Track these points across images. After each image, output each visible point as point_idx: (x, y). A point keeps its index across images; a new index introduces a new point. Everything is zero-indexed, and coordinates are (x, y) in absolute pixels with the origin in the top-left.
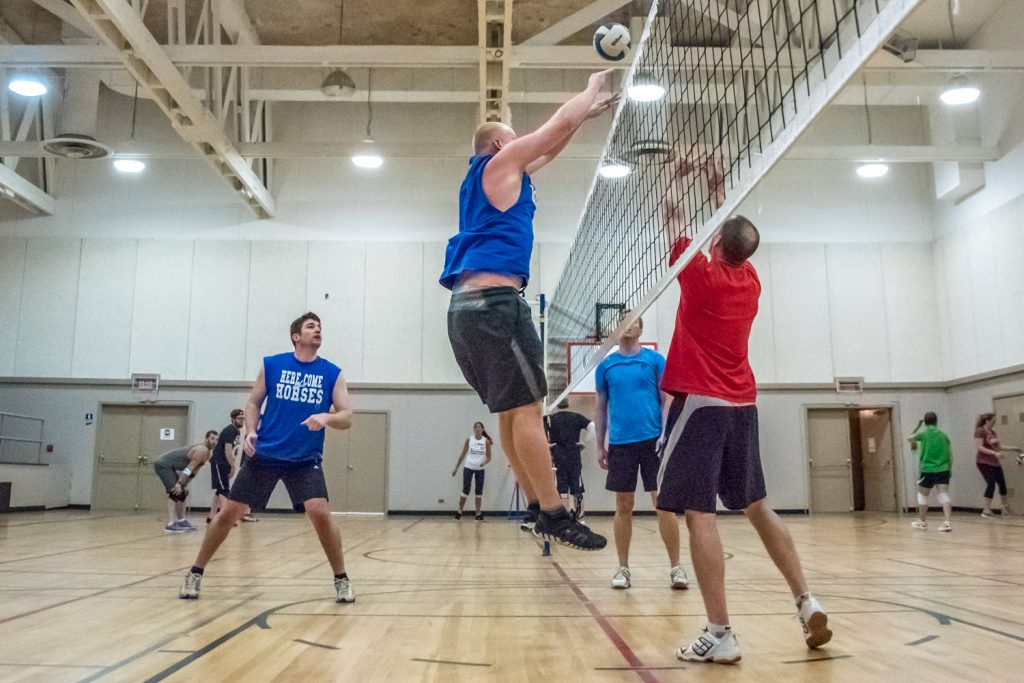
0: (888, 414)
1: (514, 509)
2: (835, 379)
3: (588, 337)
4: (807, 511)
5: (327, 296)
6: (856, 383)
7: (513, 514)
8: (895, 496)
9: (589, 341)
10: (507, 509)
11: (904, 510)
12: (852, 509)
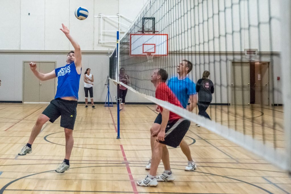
0: (267, 65)
1: (107, 101)
2: (245, 50)
3: (139, 31)
4: (230, 104)
5: (29, 14)
6: (254, 52)
7: (107, 103)
8: (269, 99)
9: (139, 33)
10: (105, 101)
11: (272, 105)
12: (249, 103)
